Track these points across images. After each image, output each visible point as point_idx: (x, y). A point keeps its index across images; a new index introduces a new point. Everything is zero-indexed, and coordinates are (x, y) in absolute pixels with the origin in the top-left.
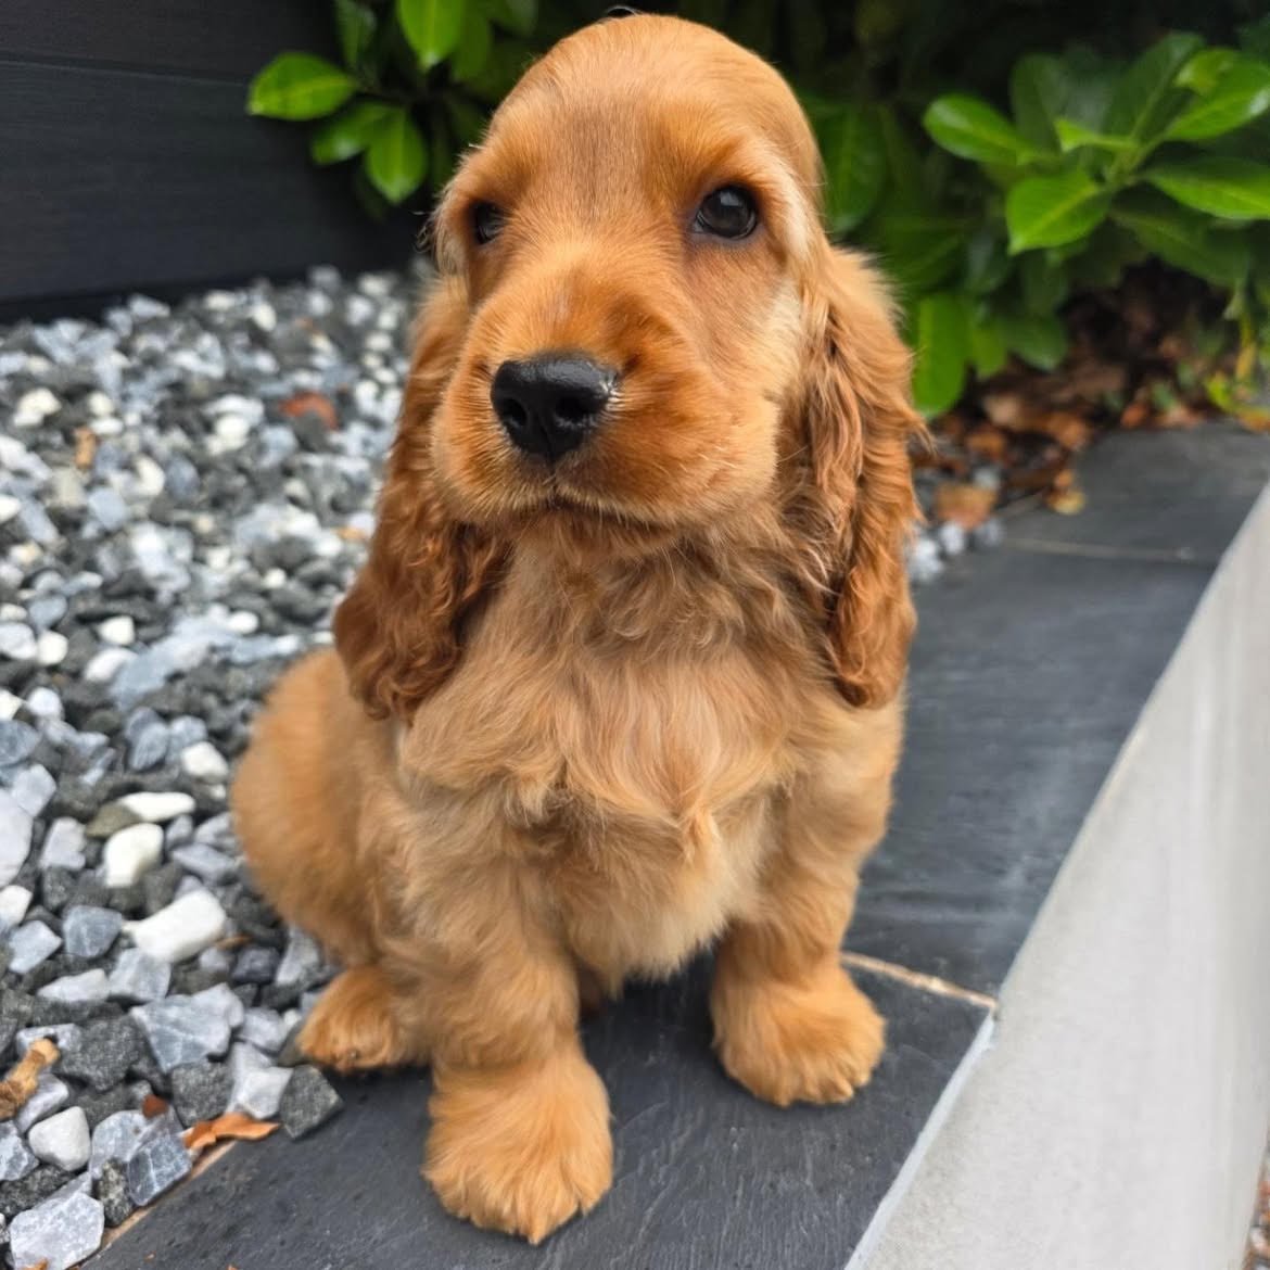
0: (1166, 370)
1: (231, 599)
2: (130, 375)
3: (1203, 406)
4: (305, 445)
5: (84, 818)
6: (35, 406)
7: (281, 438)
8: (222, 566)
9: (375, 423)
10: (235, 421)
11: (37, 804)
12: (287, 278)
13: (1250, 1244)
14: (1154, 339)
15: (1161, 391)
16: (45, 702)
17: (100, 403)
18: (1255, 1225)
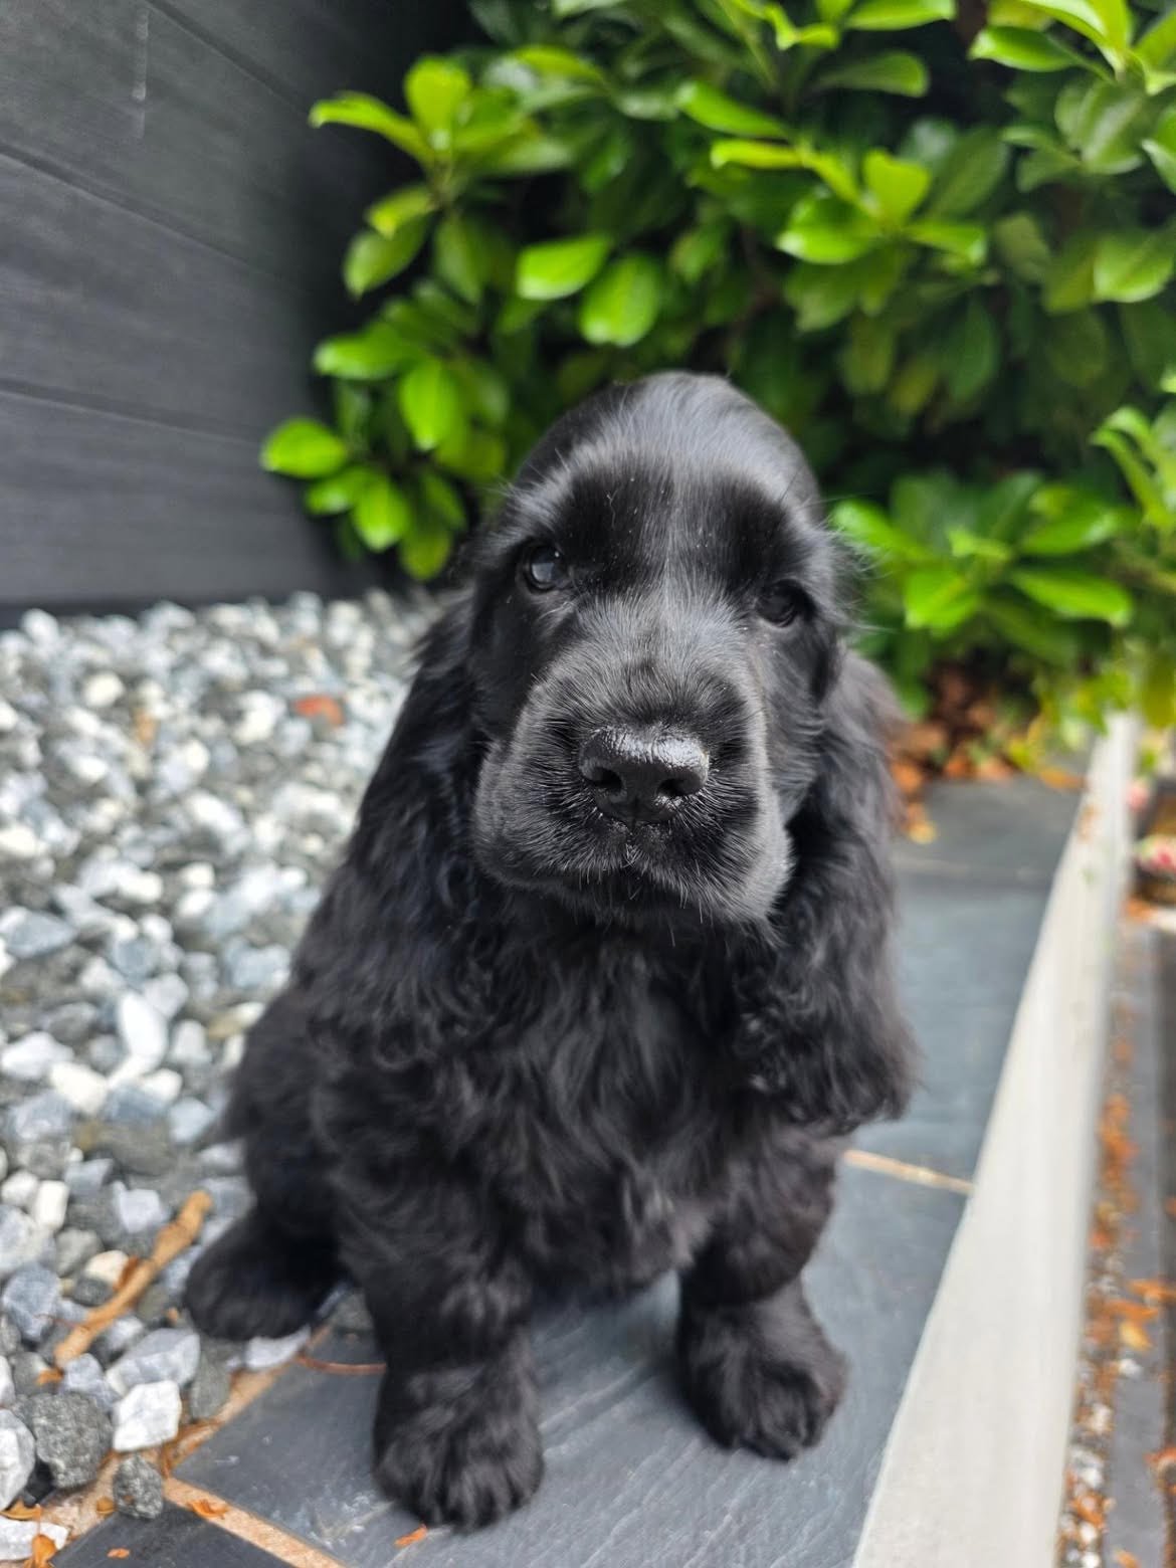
0: (975, 732)
1: (282, 858)
2: (175, 670)
3: (1010, 764)
4: (317, 737)
5: (205, 1022)
6: (105, 689)
7: (298, 733)
8: (268, 832)
9: (370, 726)
10: (261, 716)
11: (170, 1007)
12: (278, 601)
13: (1060, 1529)
14: (965, 706)
15: (974, 750)
16: (157, 928)
17: (152, 692)
18: (1063, 1512)
